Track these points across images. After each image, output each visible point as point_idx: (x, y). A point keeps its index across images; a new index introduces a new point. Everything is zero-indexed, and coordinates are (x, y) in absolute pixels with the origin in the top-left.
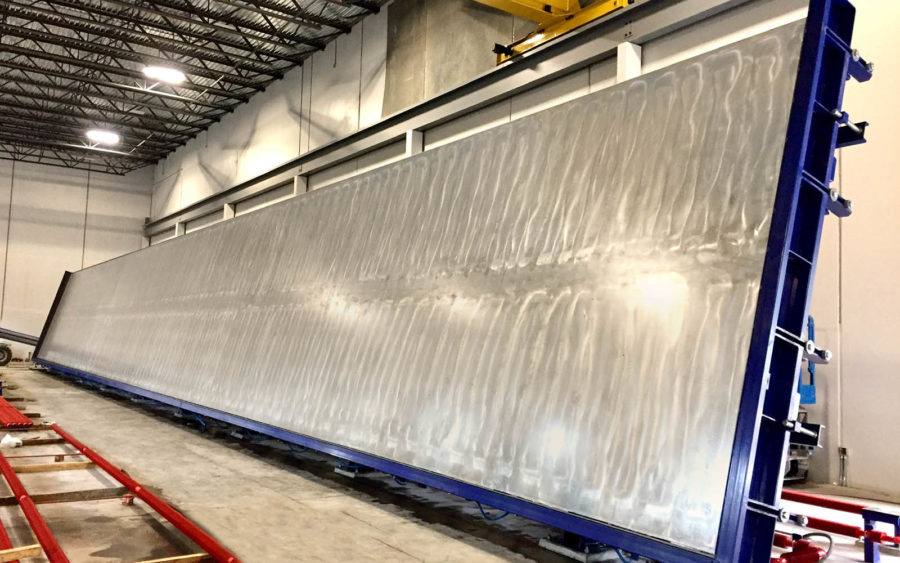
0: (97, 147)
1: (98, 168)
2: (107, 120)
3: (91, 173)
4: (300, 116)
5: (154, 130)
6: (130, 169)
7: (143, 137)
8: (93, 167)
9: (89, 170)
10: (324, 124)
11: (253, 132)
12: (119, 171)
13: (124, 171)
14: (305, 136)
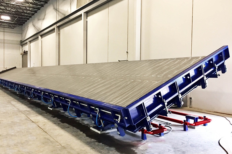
0: (4, 20)
1: (6, 27)
2: (5, 13)
3: (5, 28)
4: (56, 10)
5: (19, 15)
6: (15, 27)
7: (16, 17)
8: (5, 26)
9: (4, 27)
10: (62, 12)
11: (45, 15)
12: (12, 27)
13: (14, 27)
14: (58, 16)
